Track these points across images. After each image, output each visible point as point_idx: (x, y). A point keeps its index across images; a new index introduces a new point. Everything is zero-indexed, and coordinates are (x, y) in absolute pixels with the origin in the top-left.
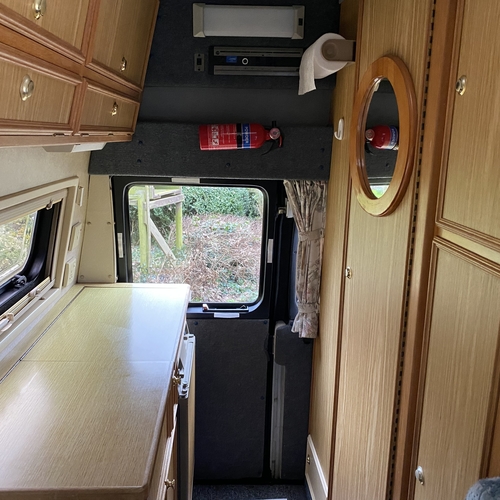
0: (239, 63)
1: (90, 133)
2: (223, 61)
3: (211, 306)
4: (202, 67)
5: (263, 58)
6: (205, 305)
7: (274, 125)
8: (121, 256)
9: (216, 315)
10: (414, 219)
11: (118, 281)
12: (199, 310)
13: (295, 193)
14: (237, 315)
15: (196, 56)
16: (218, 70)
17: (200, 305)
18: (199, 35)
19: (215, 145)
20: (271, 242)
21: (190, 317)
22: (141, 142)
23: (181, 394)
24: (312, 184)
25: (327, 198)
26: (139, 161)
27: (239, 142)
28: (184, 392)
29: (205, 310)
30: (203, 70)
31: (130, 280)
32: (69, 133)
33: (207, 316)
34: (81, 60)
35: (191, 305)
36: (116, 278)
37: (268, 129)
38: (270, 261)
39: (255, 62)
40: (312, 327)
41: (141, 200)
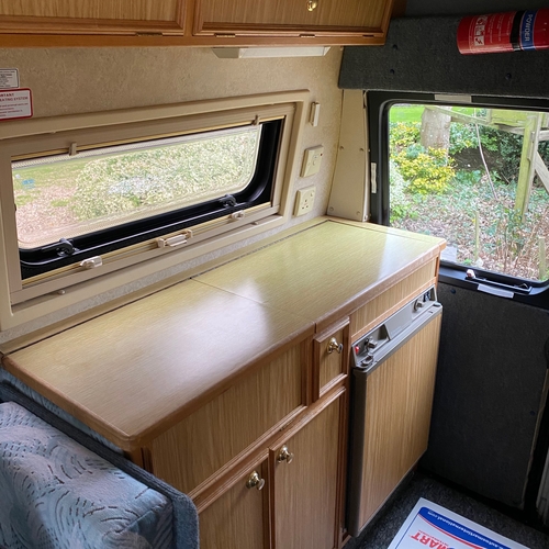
3: (480, 274)
6: (469, 271)
8: (374, 191)
9: (481, 287)
12: (461, 276)
14: (510, 295)
17: (463, 269)
22: (395, 46)
23: (359, 365)
26: (393, 71)
28: (364, 365)
29: (469, 278)
33: (469, 285)
35: (444, 266)
41: (529, 129)
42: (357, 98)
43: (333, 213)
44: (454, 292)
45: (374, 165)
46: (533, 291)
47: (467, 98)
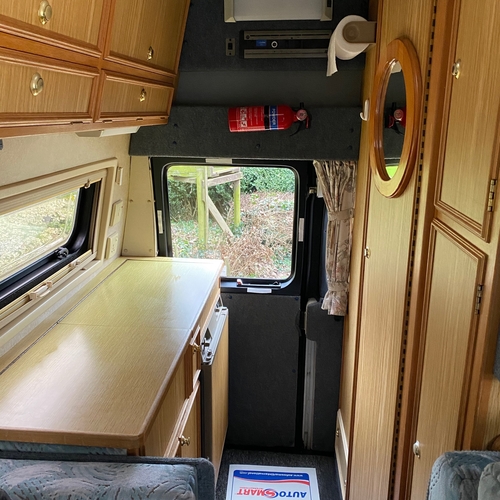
0: (268, 46)
1: (114, 119)
2: (253, 45)
3: (245, 281)
4: (233, 52)
5: (292, 40)
6: (239, 280)
7: (302, 106)
8: (161, 232)
9: (250, 290)
10: (417, 201)
11: (159, 255)
12: (234, 285)
13: (324, 174)
14: (269, 291)
15: (227, 41)
16: (249, 54)
17: (234, 280)
18: (230, 20)
19: (243, 126)
20: (302, 221)
21: (224, 291)
22: (176, 125)
23: (204, 361)
24: (341, 164)
25: (357, 178)
26: (175, 142)
27: (266, 123)
28: (208, 360)
29: (239, 285)
30: (233, 53)
31: (170, 255)
32: (89, 120)
33: (241, 291)
34: (98, 55)
35: (223, 280)
36: (157, 252)
37: (295, 111)
38: (301, 239)
39: (285, 44)
40: (341, 305)
41: (200, 178)
42: (143, 163)
43: (127, 254)
44: (231, 298)
45: (159, 212)
46: (283, 286)
47: (229, 161)
